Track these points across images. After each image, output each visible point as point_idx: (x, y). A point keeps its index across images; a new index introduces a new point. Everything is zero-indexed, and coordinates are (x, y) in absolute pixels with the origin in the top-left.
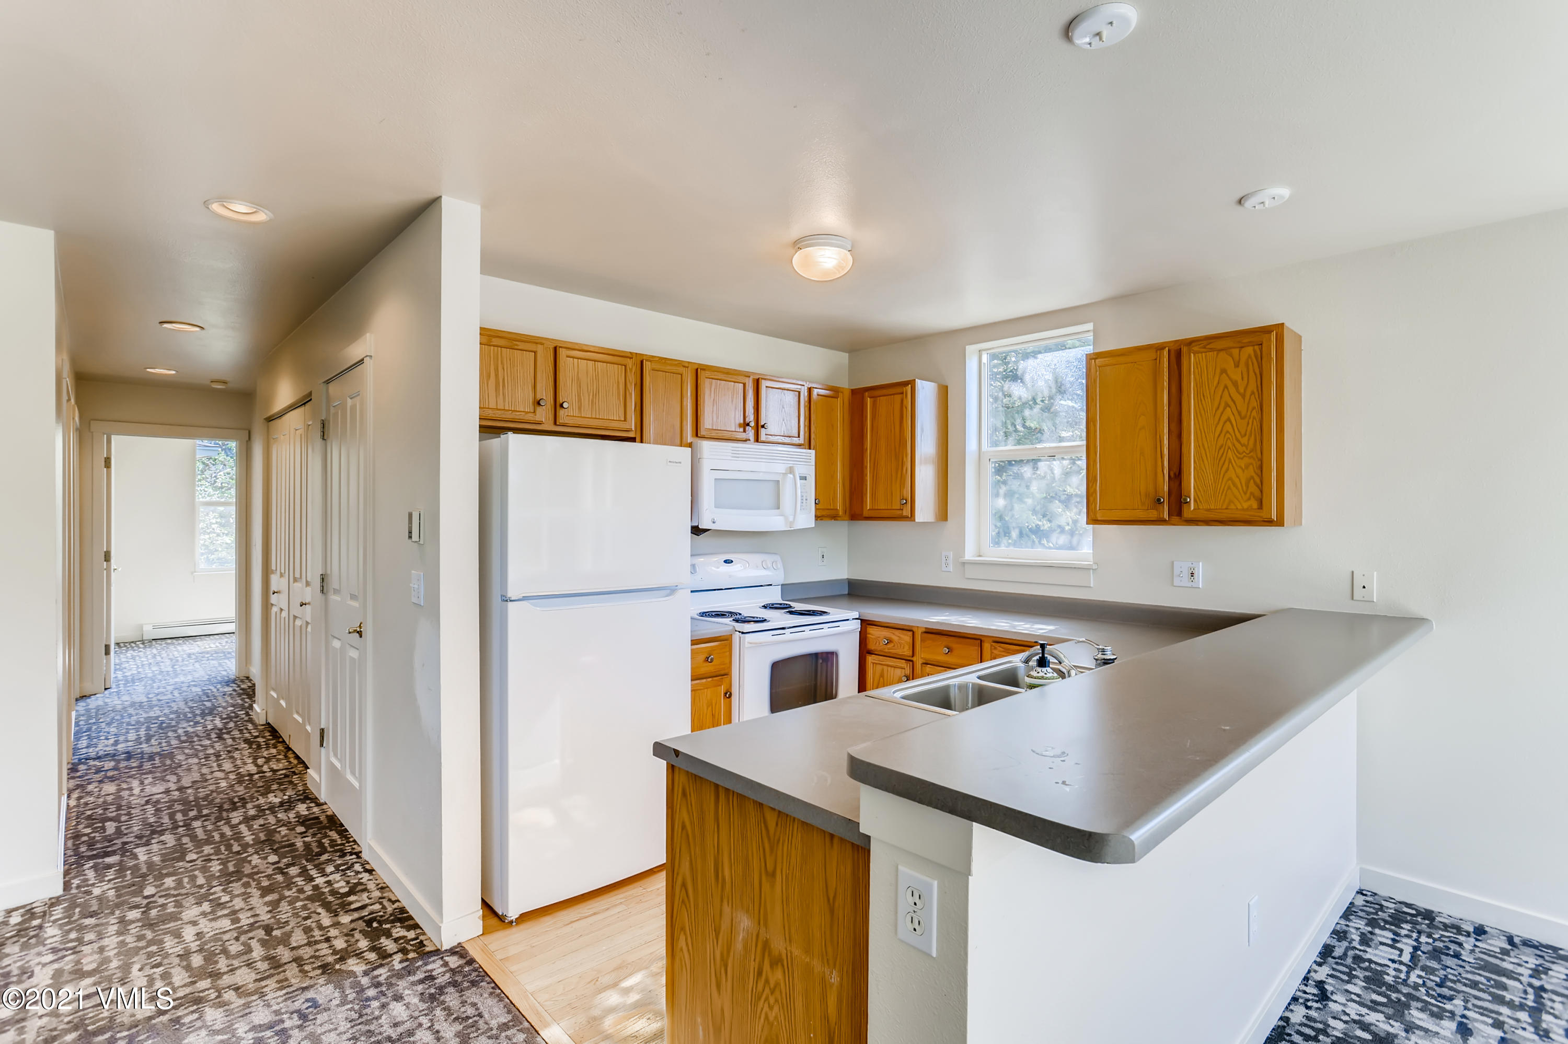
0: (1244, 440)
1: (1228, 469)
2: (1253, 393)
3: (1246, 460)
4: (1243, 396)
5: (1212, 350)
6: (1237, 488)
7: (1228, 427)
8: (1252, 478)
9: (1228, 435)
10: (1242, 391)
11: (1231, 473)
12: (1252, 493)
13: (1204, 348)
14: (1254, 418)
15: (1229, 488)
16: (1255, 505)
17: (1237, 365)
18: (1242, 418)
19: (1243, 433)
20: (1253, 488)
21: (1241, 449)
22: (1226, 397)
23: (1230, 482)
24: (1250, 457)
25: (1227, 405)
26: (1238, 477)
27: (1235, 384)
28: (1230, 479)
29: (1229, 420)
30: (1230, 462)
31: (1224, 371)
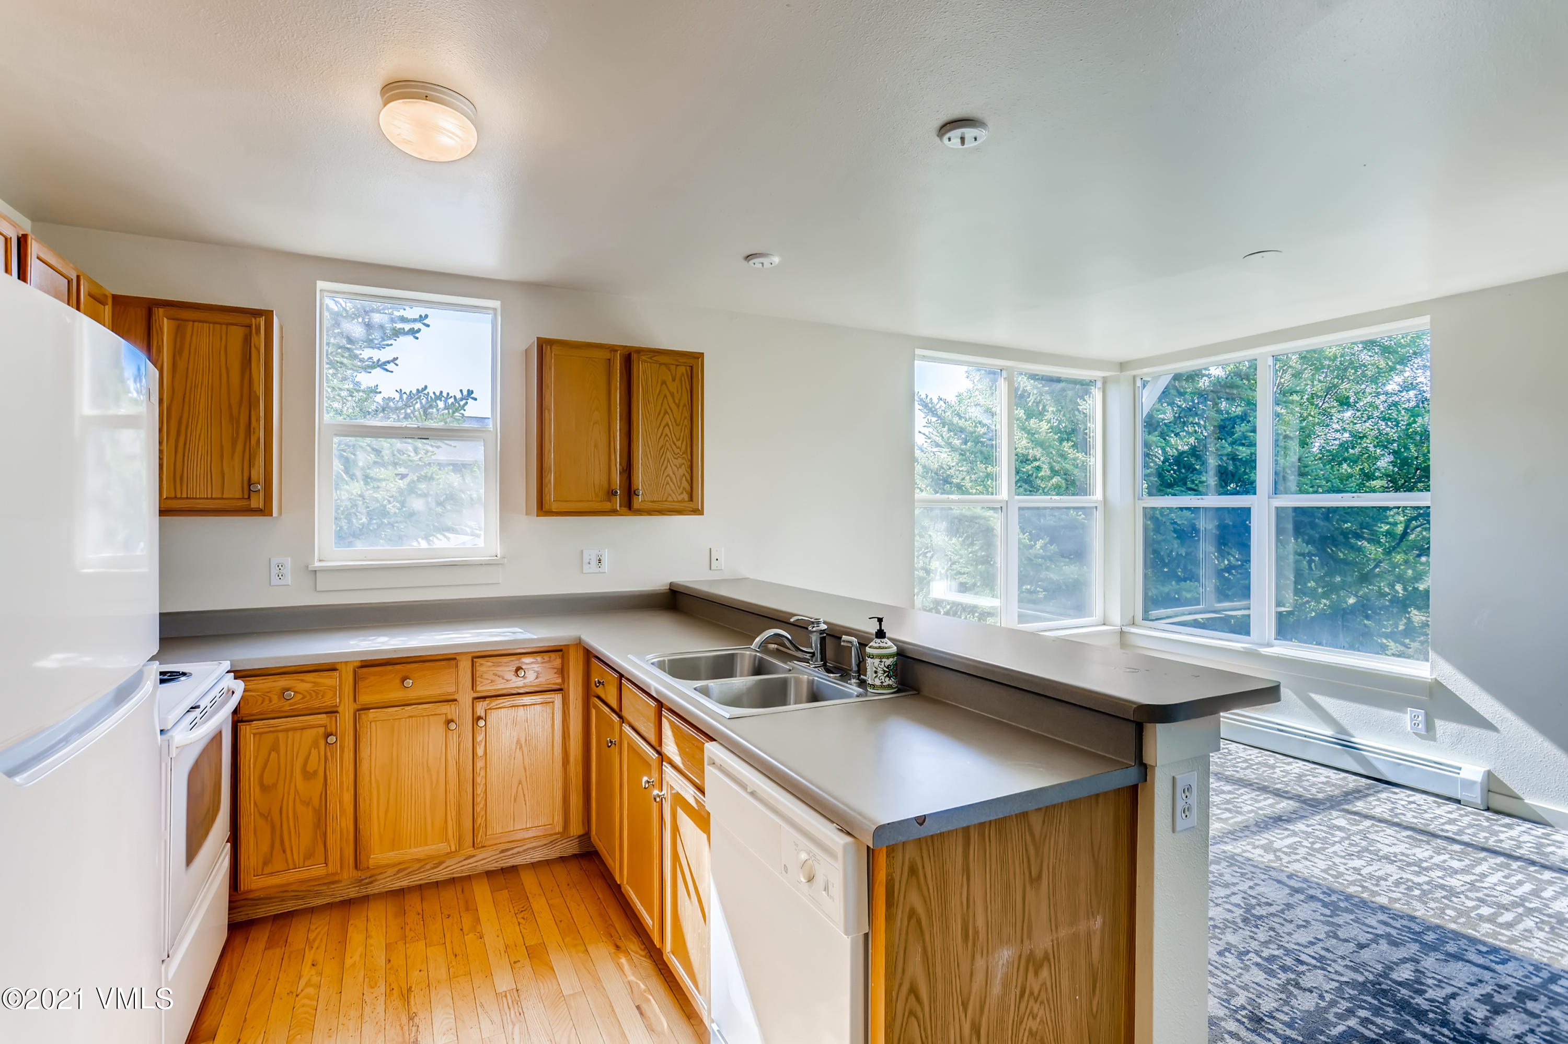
0: (679, 444)
1: (667, 467)
2: (685, 405)
3: (680, 461)
4: (678, 407)
5: (656, 362)
6: (674, 484)
7: (667, 430)
8: (684, 475)
9: (667, 438)
10: (677, 401)
11: (669, 471)
12: (684, 488)
13: (651, 359)
14: (686, 426)
15: (668, 483)
16: (686, 497)
17: (674, 380)
18: (677, 425)
19: (678, 437)
20: (685, 484)
21: (677, 451)
22: (665, 405)
23: (668, 478)
24: (683, 458)
25: (666, 412)
26: (674, 474)
27: (672, 395)
28: (668, 475)
29: (667, 425)
30: (669, 461)
31: (664, 383)
